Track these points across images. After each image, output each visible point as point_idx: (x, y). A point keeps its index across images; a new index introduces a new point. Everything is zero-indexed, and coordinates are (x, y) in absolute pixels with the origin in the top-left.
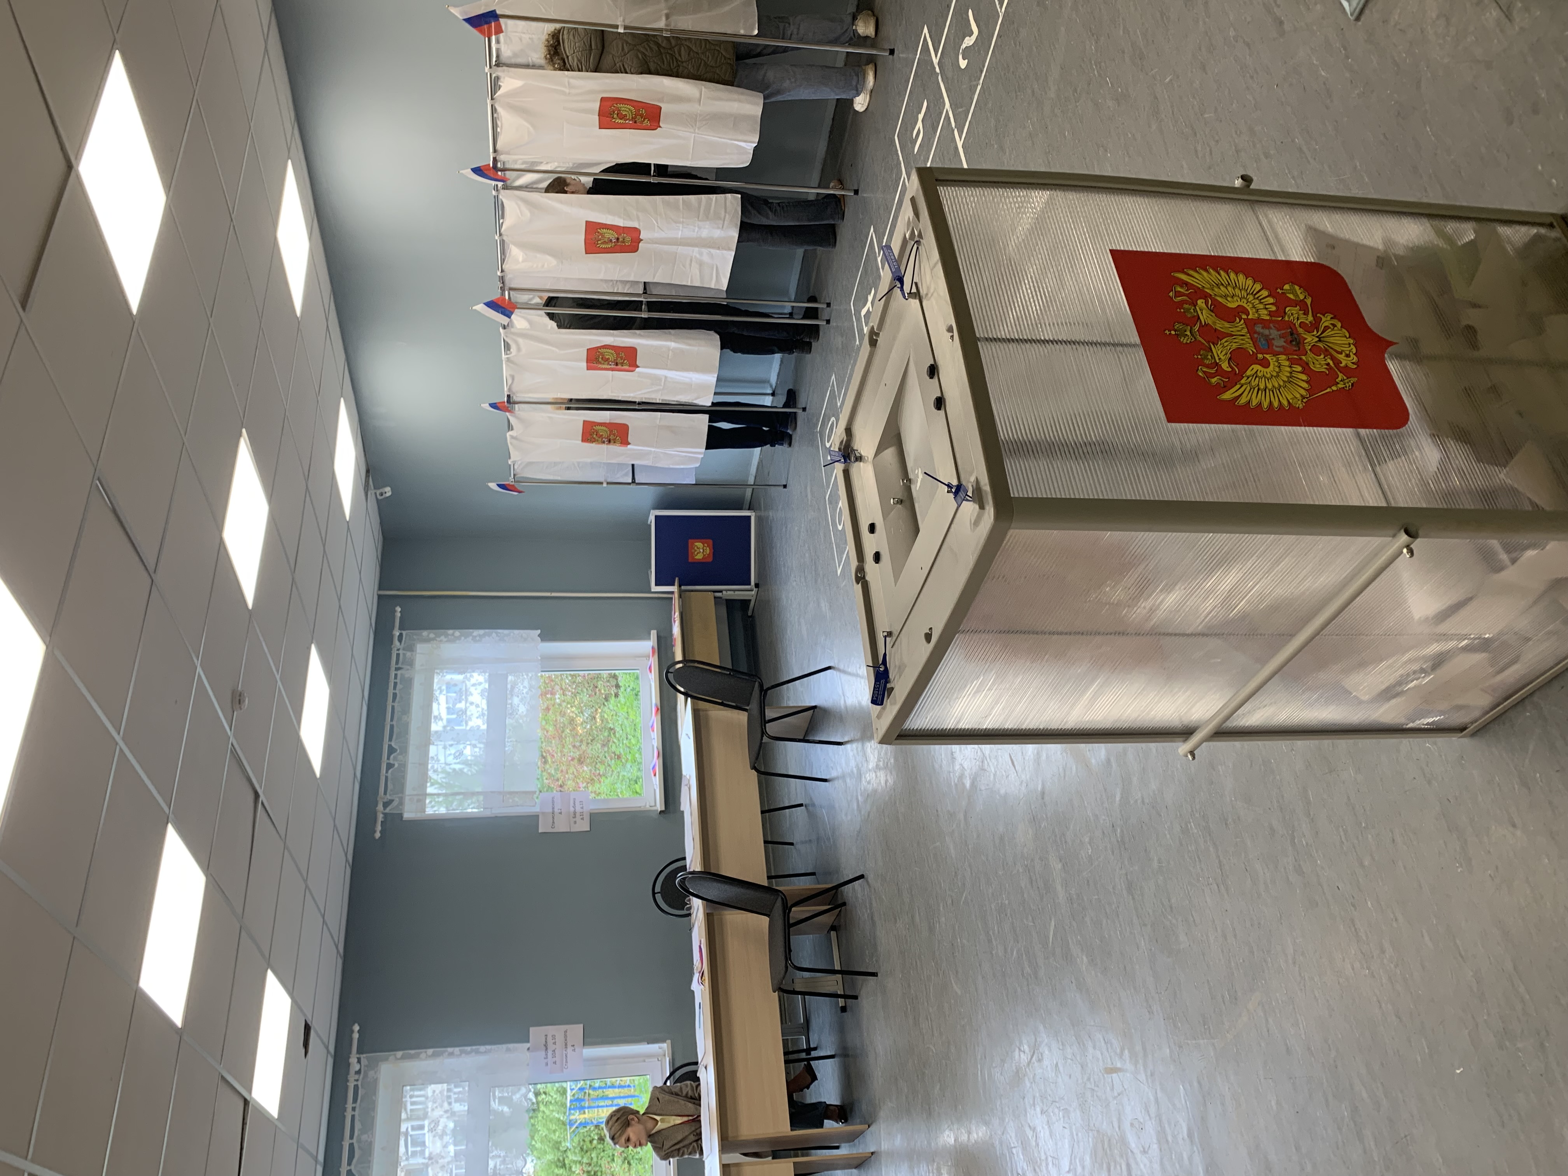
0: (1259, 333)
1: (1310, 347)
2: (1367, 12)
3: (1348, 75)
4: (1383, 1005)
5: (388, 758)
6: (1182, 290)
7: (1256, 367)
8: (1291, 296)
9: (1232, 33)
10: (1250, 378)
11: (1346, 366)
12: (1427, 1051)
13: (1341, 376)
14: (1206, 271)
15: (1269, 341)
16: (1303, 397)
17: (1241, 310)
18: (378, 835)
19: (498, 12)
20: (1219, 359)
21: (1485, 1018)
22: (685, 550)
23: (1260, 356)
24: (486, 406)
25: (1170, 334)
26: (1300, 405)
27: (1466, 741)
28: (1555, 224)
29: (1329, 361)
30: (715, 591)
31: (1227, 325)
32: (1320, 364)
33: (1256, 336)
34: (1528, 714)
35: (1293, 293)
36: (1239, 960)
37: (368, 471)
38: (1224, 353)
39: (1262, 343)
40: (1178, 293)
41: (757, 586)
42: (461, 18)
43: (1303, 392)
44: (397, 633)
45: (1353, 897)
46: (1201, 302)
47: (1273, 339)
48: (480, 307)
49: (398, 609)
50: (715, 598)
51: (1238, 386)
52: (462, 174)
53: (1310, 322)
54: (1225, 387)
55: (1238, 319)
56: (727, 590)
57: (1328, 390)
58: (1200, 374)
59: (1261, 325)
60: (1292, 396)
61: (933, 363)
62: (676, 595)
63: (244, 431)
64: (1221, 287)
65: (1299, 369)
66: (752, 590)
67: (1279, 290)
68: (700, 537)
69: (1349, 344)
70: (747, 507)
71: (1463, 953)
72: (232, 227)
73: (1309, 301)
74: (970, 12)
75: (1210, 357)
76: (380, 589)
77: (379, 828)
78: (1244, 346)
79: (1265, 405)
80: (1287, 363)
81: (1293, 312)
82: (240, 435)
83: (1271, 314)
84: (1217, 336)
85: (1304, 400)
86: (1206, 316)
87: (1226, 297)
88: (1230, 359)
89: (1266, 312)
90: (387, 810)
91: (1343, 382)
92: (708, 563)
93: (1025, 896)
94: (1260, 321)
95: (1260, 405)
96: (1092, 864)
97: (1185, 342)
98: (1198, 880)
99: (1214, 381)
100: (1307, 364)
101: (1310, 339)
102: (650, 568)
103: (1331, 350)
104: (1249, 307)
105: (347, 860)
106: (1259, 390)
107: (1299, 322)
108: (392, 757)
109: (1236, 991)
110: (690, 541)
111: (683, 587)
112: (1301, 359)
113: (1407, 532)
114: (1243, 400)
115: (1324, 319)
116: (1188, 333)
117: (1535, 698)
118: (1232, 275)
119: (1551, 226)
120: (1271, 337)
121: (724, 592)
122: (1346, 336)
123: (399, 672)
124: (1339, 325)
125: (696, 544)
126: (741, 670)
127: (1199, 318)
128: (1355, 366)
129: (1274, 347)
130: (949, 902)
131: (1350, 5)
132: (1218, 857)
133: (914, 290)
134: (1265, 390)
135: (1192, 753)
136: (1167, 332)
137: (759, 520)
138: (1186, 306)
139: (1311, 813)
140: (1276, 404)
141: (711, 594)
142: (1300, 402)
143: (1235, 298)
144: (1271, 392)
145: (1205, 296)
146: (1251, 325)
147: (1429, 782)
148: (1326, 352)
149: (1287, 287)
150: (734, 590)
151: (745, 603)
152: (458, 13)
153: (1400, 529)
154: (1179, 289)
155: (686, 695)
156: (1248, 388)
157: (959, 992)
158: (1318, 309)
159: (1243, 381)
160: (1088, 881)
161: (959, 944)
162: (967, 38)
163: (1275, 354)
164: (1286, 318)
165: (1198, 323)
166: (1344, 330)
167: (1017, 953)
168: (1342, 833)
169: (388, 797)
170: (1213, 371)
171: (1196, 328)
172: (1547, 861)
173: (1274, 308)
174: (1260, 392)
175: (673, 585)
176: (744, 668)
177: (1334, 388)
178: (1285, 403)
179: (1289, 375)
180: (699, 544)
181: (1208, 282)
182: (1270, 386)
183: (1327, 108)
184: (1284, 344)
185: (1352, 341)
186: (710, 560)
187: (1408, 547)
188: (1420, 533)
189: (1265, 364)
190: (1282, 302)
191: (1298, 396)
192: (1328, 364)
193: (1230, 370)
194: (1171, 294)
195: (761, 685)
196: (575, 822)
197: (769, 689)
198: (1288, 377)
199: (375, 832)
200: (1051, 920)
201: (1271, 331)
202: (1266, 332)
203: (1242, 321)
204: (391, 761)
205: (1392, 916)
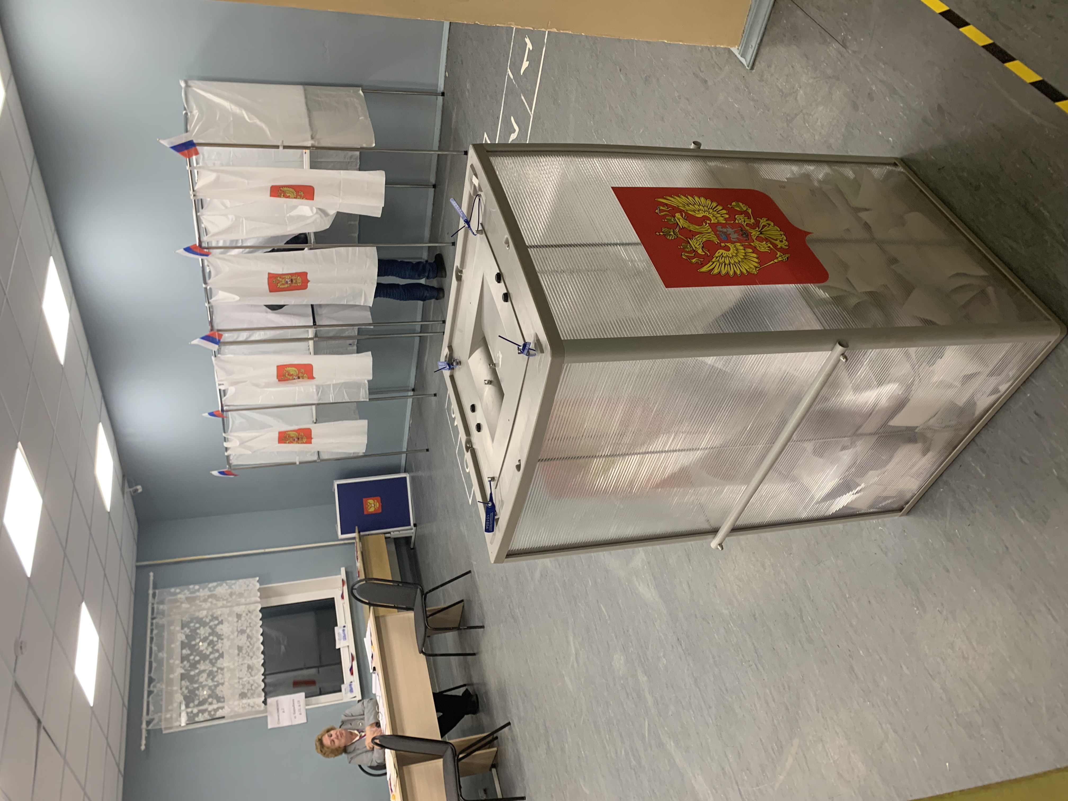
0: (720, 231)
1: (755, 238)
2: (757, 63)
3: (752, 103)
4: (884, 726)
5: (149, 686)
6: (664, 209)
7: (721, 251)
8: (738, 209)
9: (677, 94)
10: (718, 258)
11: (781, 247)
12: (920, 753)
13: (779, 254)
14: (679, 197)
15: (728, 236)
16: (756, 267)
17: (705, 218)
18: (143, 747)
19: (195, 141)
20: (695, 248)
21: (955, 718)
22: (361, 506)
23: (723, 244)
24: (206, 415)
25: (660, 234)
26: (754, 272)
27: (905, 518)
28: (897, 163)
29: (769, 245)
30: (385, 533)
31: (697, 227)
32: (764, 247)
33: (718, 233)
34: (942, 490)
35: (738, 207)
36: (780, 717)
37: (124, 476)
38: (698, 244)
39: (723, 237)
40: (661, 211)
41: (415, 525)
42: (168, 146)
43: (756, 265)
44: (151, 592)
45: (850, 651)
46: (678, 215)
47: (730, 234)
48: (197, 341)
49: (151, 574)
50: (386, 538)
51: (711, 263)
52: (177, 253)
53: (753, 223)
54: (702, 264)
55: (704, 224)
56: (393, 532)
57: (772, 262)
58: (684, 257)
59: (720, 227)
60: (748, 267)
61: (499, 272)
62: (357, 540)
63: (19, 444)
64: (690, 205)
65: (750, 251)
66: (412, 529)
67: (729, 206)
68: (371, 495)
69: (781, 235)
70: (404, 471)
71: (931, 673)
72: (5, 300)
73: (750, 211)
74: (512, 118)
75: (689, 247)
76: (138, 560)
77: (144, 742)
78: (712, 239)
79: (731, 273)
80: (742, 248)
81: (740, 219)
82: (16, 447)
83: (725, 219)
84: (693, 234)
85: (757, 269)
86: (682, 223)
87: (694, 211)
88: (703, 247)
89: (722, 218)
90: (150, 727)
91: (780, 257)
92: (379, 514)
93: (625, 706)
94: (719, 223)
95: (727, 273)
96: (668, 672)
97: (670, 238)
98: (742, 665)
99: (694, 261)
100: (755, 248)
101: (754, 233)
102: (337, 523)
103: (769, 239)
104: (710, 216)
105: (119, 771)
106: (725, 264)
107: (745, 223)
108: (152, 685)
109: (780, 741)
110: (364, 500)
111: (362, 533)
112: (750, 245)
113: (841, 344)
114: (716, 271)
115: (761, 221)
116: (672, 233)
117: (944, 478)
118: (697, 198)
119: (895, 165)
120: (728, 233)
121: (392, 533)
122: (778, 230)
123: (154, 621)
124: (772, 224)
125: (368, 501)
126: (409, 582)
127: (678, 224)
128: (787, 247)
129: (731, 239)
130: (573, 725)
131: (746, 61)
132: (753, 644)
133: (480, 228)
134: (730, 264)
135: (720, 545)
136: (657, 233)
137: (413, 479)
138: (667, 218)
139: (811, 596)
140: (738, 272)
141: (383, 536)
142: (754, 270)
143: (701, 212)
144: (734, 266)
145: (681, 212)
146: (713, 226)
147: (886, 554)
148: (767, 240)
149: (734, 204)
150: (399, 531)
151: (408, 539)
152: (166, 143)
153: (836, 344)
154: (662, 208)
155: (370, 604)
156: (718, 264)
157: (588, 792)
158: (757, 215)
159: (714, 260)
160: (667, 684)
161: (584, 756)
162: (512, 135)
163: (733, 243)
164: (737, 222)
165: (678, 227)
166: (776, 227)
167: (625, 752)
168: (834, 606)
169: (150, 717)
170: (693, 255)
171: (677, 230)
172: (975, 591)
173: (727, 216)
174: (726, 266)
175: (354, 532)
176: (410, 579)
177: (776, 261)
178: (745, 272)
179: (744, 255)
180: (371, 501)
181: (680, 203)
182: (732, 262)
183: (743, 126)
184: (738, 237)
185: (782, 233)
186: (380, 511)
187: (843, 354)
188: (850, 344)
189: (728, 249)
190: (732, 213)
191: (752, 266)
192: (769, 247)
193: (704, 254)
194: (657, 211)
195: (422, 591)
196: (295, 717)
197: (427, 593)
198: (743, 256)
199: (140, 745)
200: (644, 720)
201: (728, 229)
202: (725, 230)
203: (708, 225)
204: (151, 689)
205: (878, 657)
